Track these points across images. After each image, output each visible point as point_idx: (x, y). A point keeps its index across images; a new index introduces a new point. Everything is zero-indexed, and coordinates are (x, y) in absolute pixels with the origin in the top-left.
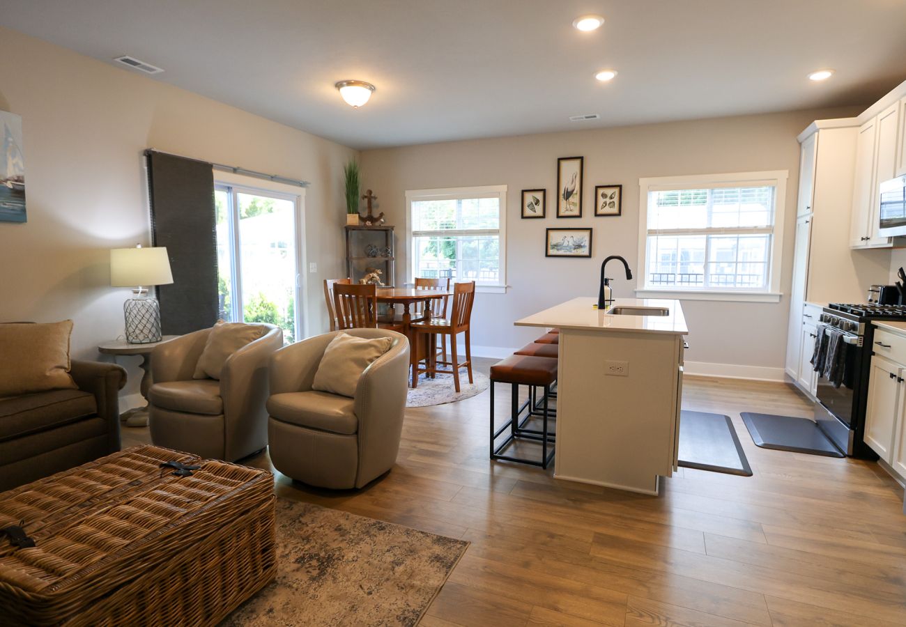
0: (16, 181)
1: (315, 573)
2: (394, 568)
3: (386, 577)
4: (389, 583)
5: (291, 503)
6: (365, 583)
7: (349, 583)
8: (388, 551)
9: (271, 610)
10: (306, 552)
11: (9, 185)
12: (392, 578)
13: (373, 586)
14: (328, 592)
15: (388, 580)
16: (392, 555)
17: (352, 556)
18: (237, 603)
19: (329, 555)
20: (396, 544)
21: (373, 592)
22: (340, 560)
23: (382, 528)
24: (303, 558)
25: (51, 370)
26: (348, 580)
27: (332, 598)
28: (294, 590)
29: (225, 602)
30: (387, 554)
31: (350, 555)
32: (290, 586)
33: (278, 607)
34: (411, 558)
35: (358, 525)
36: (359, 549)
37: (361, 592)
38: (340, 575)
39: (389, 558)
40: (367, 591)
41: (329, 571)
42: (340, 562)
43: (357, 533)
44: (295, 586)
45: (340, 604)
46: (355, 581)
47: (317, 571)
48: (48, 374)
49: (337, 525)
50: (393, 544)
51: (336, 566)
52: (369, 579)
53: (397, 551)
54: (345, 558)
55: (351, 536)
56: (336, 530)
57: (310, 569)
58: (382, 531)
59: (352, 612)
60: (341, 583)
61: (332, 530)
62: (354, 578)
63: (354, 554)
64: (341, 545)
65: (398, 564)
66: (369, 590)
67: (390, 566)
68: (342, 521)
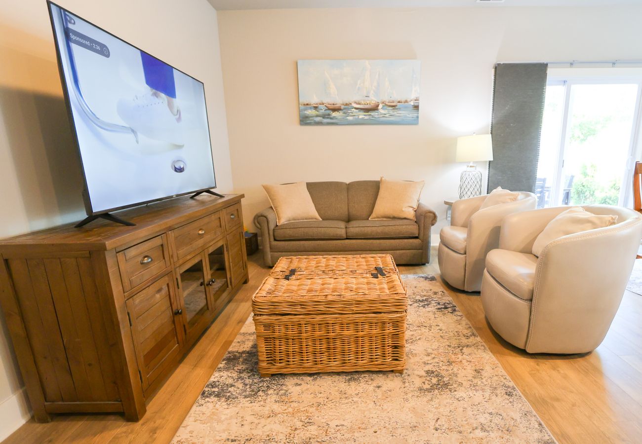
0: (416, 100)
1: (427, 386)
2: (476, 428)
3: (461, 429)
4: (458, 436)
5: (473, 335)
6: (443, 420)
7: (435, 410)
8: (491, 414)
9: (379, 387)
10: (439, 371)
11: (412, 103)
12: (465, 434)
13: (446, 426)
14: (416, 404)
15: (460, 432)
16: (489, 418)
17: (461, 395)
18: (365, 368)
19: (449, 383)
20: (504, 415)
21: (439, 431)
22: (451, 391)
23: (509, 394)
24: (433, 372)
25: (406, 208)
26: (437, 408)
27: (414, 410)
28: (403, 386)
29: (357, 362)
30: (487, 415)
31: (460, 393)
32: (404, 383)
33: (384, 388)
34: (500, 433)
35: (496, 378)
36: (472, 395)
37: (432, 423)
38: (437, 401)
39: (483, 419)
40: (437, 426)
41: (435, 392)
42: (449, 392)
43: (487, 383)
44: (407, 384)
45: (412, 417)
46: (439, 413)
47: (429, 387)
48: (403, 209)
49: (481, 368)
50: (501, 412)
51: (442, 393)
52: (449, 420)
53: (497, 420)
54: (456, 393)
55: (479, 383)
56: (476, 370)
57: (427, 382)
58: (507, 397)
59: (411, 430)
60: (430, 406)
61: (474, 368)
62: (441, 410)
63: (464, 395)
64: (465, 383)
65: (483, 429)
66: (439, 427)
67: (475, 425)
68: (488, 368)
